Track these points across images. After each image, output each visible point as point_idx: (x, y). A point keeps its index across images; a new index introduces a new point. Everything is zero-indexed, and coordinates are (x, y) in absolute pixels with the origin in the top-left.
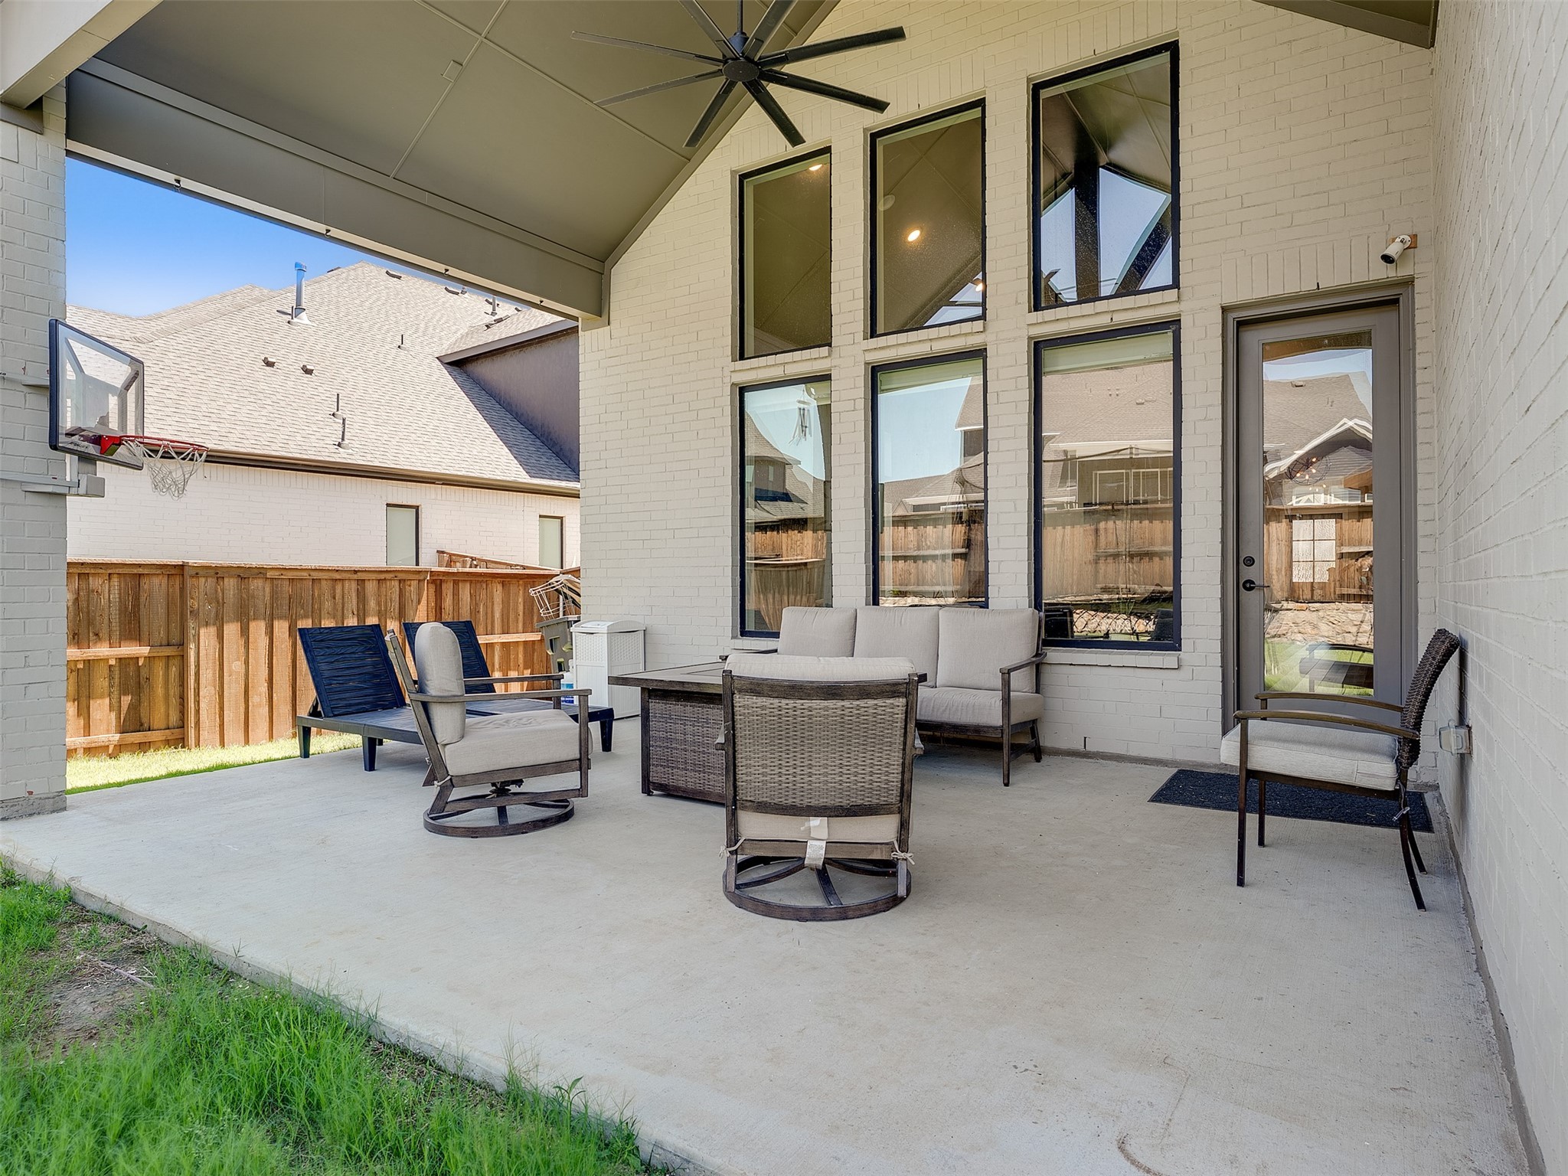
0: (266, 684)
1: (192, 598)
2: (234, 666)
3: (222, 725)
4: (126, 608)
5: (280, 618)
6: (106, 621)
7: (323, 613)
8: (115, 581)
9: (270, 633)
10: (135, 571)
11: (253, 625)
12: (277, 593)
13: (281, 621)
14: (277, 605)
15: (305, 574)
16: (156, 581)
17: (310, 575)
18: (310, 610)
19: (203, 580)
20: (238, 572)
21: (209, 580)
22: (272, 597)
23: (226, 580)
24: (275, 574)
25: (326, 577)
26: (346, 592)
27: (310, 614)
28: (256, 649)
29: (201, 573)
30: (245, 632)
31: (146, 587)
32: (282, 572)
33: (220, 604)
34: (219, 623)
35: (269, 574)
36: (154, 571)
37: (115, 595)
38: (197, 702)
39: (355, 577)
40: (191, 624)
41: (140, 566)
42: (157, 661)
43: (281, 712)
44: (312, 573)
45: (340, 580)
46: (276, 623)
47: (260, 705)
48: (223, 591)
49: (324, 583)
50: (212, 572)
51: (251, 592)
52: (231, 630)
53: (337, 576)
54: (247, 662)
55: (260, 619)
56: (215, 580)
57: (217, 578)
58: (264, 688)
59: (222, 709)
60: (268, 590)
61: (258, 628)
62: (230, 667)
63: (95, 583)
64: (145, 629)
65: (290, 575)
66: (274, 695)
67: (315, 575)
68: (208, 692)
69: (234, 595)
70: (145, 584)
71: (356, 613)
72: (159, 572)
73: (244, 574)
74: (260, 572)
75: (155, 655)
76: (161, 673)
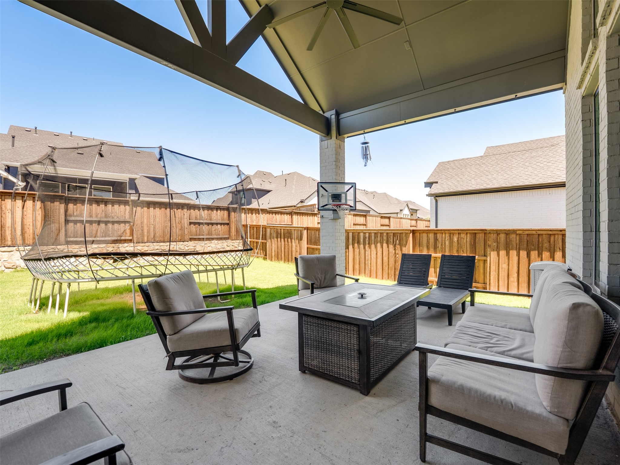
0: (517, 274)
1: (489, 241)
2: (504, 266)
3: (498, 286)
4: (471, 243)
5: (523, 249)
6: (466, 247)
7: (543, 248)
8: (468, 235)
9: (518, 255)
10: (473, 232)
11: (511, 252)
12: (521, 239)
13: (523, 251)
14: (522, 244)
15: (534, 232)
16: (481, 235)
17: (536, 232)
18: (537, 247)
19: (492, 235)
20: (505, 232)
21: (495, 235)
22: (520, 241)
23: (501, 235)
24: (520, 232)
25: (545, 233)
26: (556, 239)
27: (537, 248)
28: (512, 260)
29: (491, 232)
30: (508, 254)
31: (478, 237)
32: (524, 231)
33: (498, 243)
34: (498, 250)
35: (518, 232)
36: (479, 232)
37: (468, 239)
38: (490, 276)
39: (561, 233)
40: (489, 250)
41: (475, 230)
42: (481, 261)
43: (523, 286)
44: (537, 232)
45: (553, 234)
46: (521, 252)
47: (513, 282)
48: (500, 238)
49: (544, 236)
50: (495, 232)
51: (511, 239)
52: (503, 253)
53: (551, 233)
54: (508, 265)
55: (514, 250)
56: (497, 235)
57: (498, 234)
58: (515, 275)
59: (498, 280)
60: (518, 238)
61: (513, 253)
62: (502, 266)
63: (463, 235)
64: (477, 250)
65: (527, 232)
66: (520, 279)
67: (539, 232)
68: (493, 274)
69: (504, 240)
70: (478, 236)
71: (561, 249)
72: (481, 232)
73: (508, 233)
74: (514, 231)
75: (479, 259)
76: (482, 265)
